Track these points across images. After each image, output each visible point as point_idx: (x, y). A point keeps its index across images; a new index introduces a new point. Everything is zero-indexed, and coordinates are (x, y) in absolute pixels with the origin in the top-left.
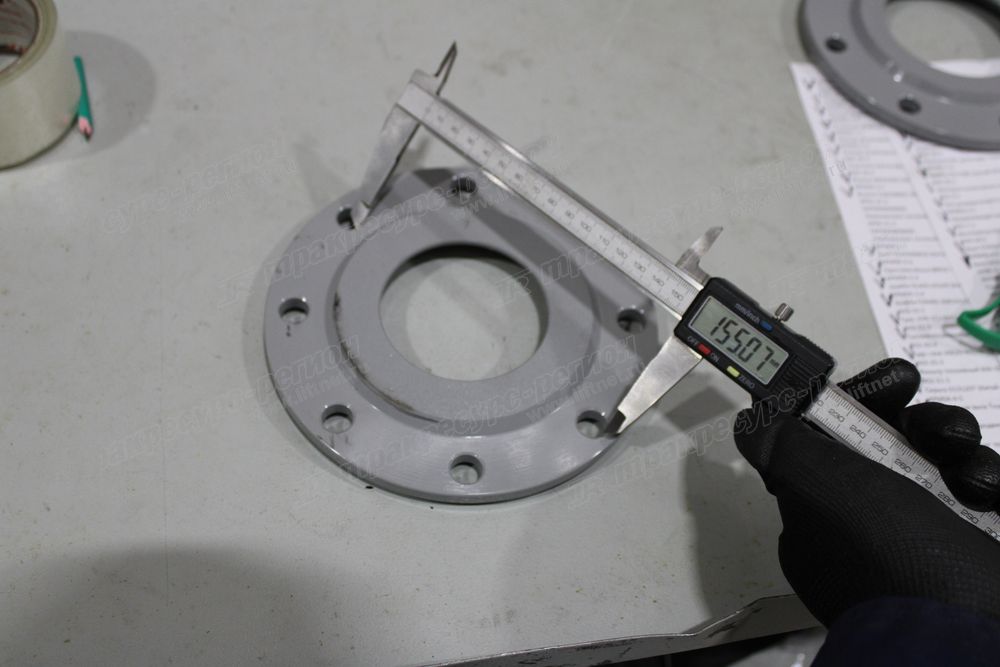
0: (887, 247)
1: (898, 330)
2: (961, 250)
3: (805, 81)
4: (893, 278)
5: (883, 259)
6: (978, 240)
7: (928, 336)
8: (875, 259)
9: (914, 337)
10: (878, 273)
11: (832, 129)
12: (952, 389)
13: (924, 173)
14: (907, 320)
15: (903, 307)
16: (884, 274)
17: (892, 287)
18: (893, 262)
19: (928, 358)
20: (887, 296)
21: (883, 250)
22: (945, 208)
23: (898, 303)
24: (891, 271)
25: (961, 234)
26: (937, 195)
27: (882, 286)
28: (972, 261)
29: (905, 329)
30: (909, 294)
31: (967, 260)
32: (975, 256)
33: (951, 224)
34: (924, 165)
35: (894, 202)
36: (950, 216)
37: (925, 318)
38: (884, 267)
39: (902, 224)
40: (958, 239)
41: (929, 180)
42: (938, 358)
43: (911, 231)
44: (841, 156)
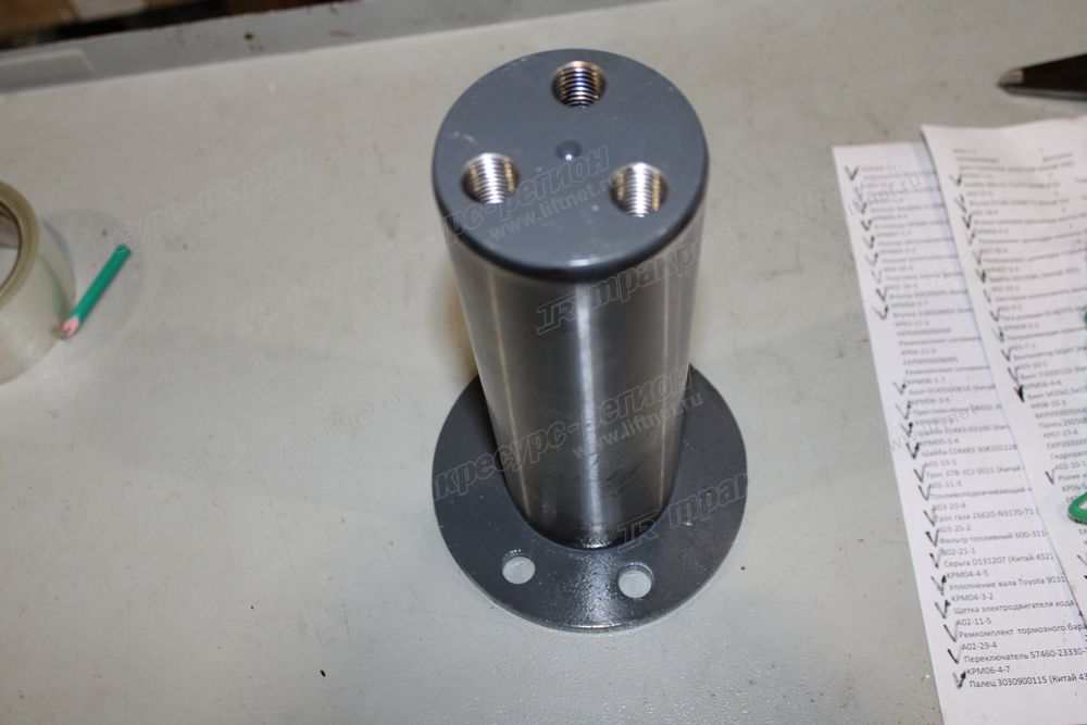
0: (921, 381)
1: (920, 488)
2: (1016, 380)
3: (847, 169)
4: (922, 422)
5: (913, 398)
6: (1036, 365)
7: (956, 495)
8: (903, 400)
9: (941, 496)
10: (906, 418)
11: (873, 232)
12: (976, 562)
13: (983, 277)
14: (933, 476)
15: (929, 459)
16: (912, 418)
17: (921, 434)
18: (926, 401)
19: (953, 524)
20: (913, 446)
21: (915, 387)
22: (1002, 323)
23: (925, 455)
24: (920, 413)
25: (1017, 358)
26: (994, 306)
27: (909, 433)
28: (1026, 392)
29: (930, 487)
30: (942, 441)
31: (1020, 393)
32: (1031, 386)
33: (1006, 345)
34: (985, 265)
35: (936, 322)
36: (1006, 333)
37: (957, 473)
38: (914, 407)
39: (943, 351)
40: (1013, 364)
41: (988, 285)
42: (963, 523)
43: (953, 359)
44: (880, 265)
